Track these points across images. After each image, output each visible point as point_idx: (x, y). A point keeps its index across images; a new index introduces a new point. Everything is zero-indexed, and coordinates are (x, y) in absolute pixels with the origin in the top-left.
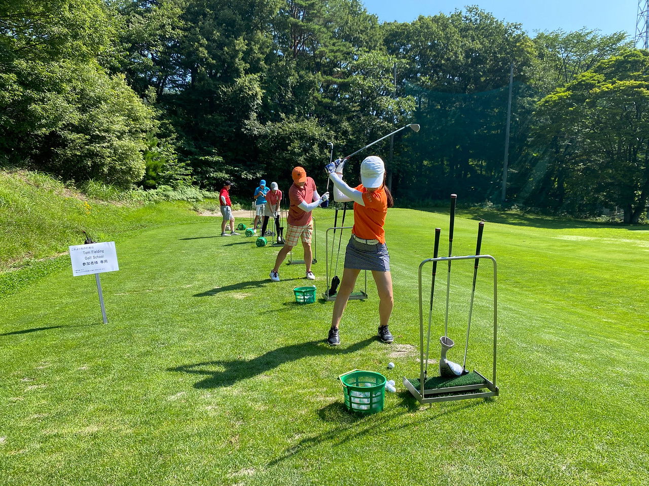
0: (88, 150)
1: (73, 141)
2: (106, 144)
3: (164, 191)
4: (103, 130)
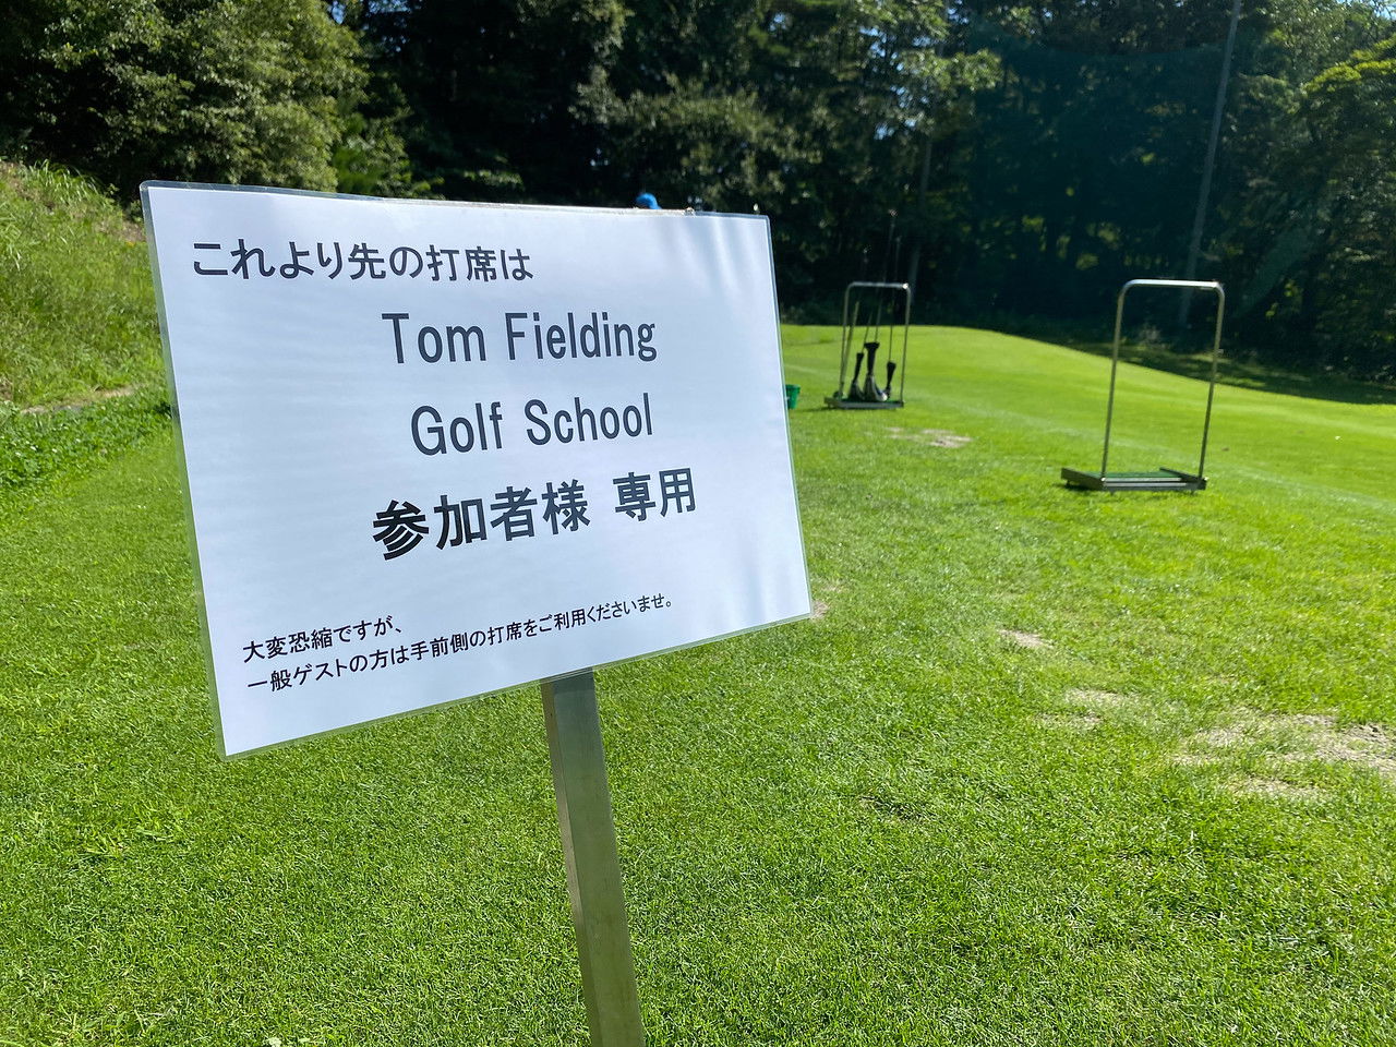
0: (188, 121)
1: (146, 94)
2: (236, 110)
4: (228, 71)
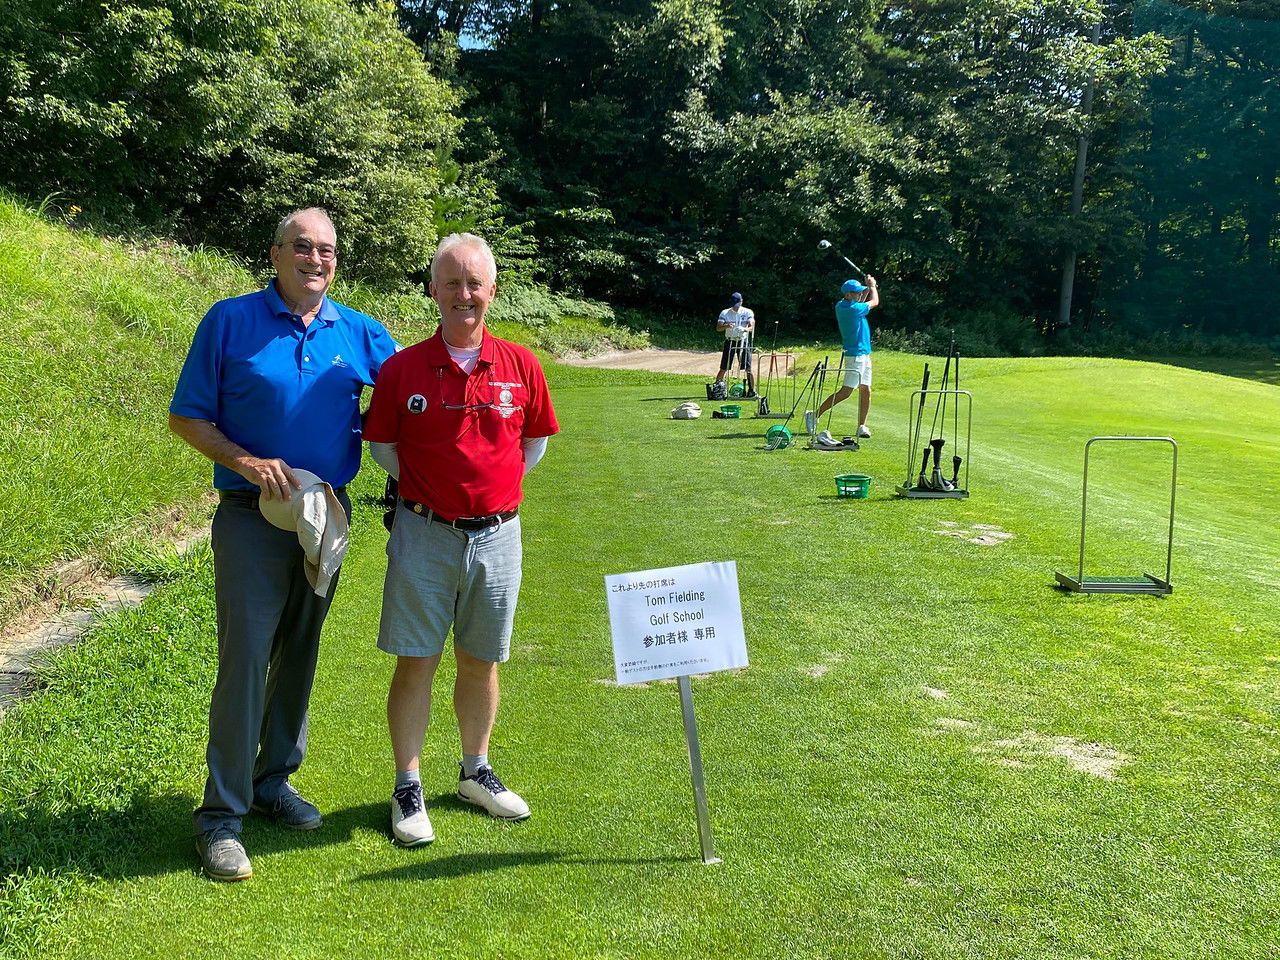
1: (277, 172)
2: (351, 179)
4: (345, 144)
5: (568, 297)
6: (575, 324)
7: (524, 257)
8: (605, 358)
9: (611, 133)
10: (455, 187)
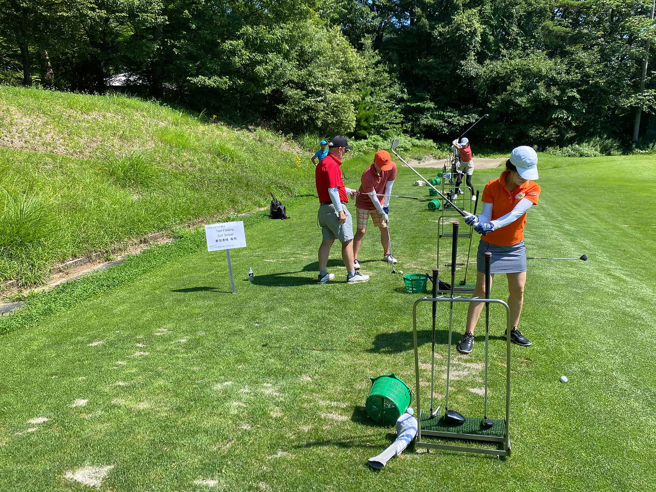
3: (374, 141)
5: (416, 139)
6: (418, 149)
7: (397, 124)
8: (429, 163)
9: (436, 71)
10: (370, 97)
